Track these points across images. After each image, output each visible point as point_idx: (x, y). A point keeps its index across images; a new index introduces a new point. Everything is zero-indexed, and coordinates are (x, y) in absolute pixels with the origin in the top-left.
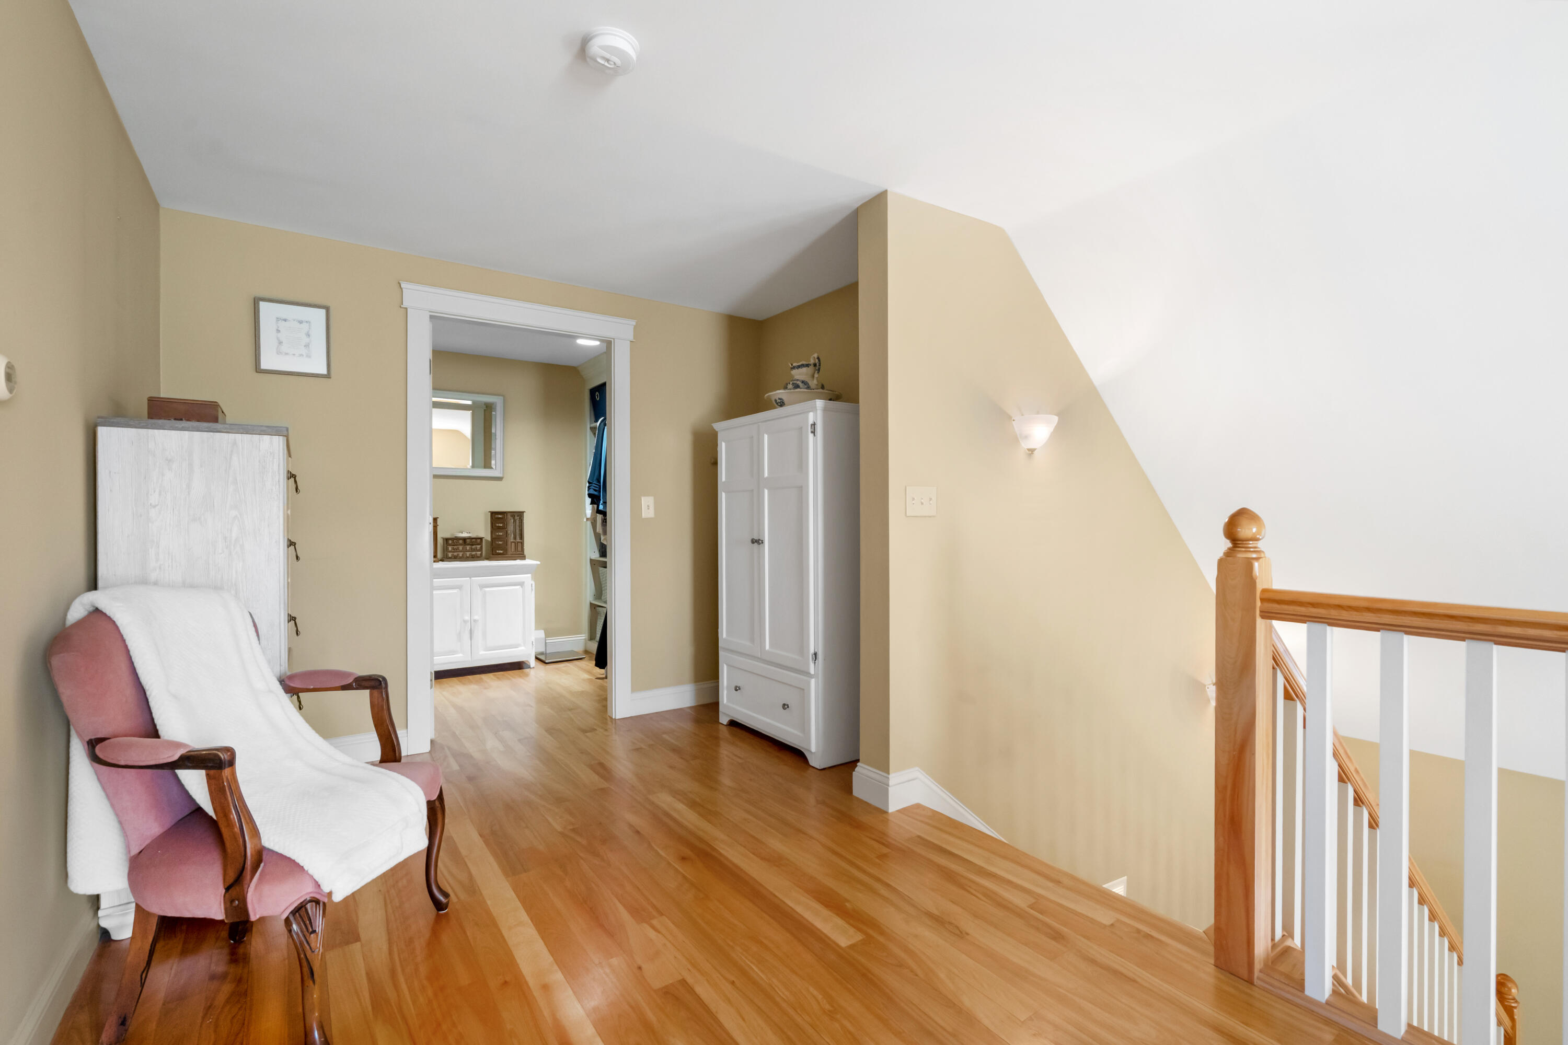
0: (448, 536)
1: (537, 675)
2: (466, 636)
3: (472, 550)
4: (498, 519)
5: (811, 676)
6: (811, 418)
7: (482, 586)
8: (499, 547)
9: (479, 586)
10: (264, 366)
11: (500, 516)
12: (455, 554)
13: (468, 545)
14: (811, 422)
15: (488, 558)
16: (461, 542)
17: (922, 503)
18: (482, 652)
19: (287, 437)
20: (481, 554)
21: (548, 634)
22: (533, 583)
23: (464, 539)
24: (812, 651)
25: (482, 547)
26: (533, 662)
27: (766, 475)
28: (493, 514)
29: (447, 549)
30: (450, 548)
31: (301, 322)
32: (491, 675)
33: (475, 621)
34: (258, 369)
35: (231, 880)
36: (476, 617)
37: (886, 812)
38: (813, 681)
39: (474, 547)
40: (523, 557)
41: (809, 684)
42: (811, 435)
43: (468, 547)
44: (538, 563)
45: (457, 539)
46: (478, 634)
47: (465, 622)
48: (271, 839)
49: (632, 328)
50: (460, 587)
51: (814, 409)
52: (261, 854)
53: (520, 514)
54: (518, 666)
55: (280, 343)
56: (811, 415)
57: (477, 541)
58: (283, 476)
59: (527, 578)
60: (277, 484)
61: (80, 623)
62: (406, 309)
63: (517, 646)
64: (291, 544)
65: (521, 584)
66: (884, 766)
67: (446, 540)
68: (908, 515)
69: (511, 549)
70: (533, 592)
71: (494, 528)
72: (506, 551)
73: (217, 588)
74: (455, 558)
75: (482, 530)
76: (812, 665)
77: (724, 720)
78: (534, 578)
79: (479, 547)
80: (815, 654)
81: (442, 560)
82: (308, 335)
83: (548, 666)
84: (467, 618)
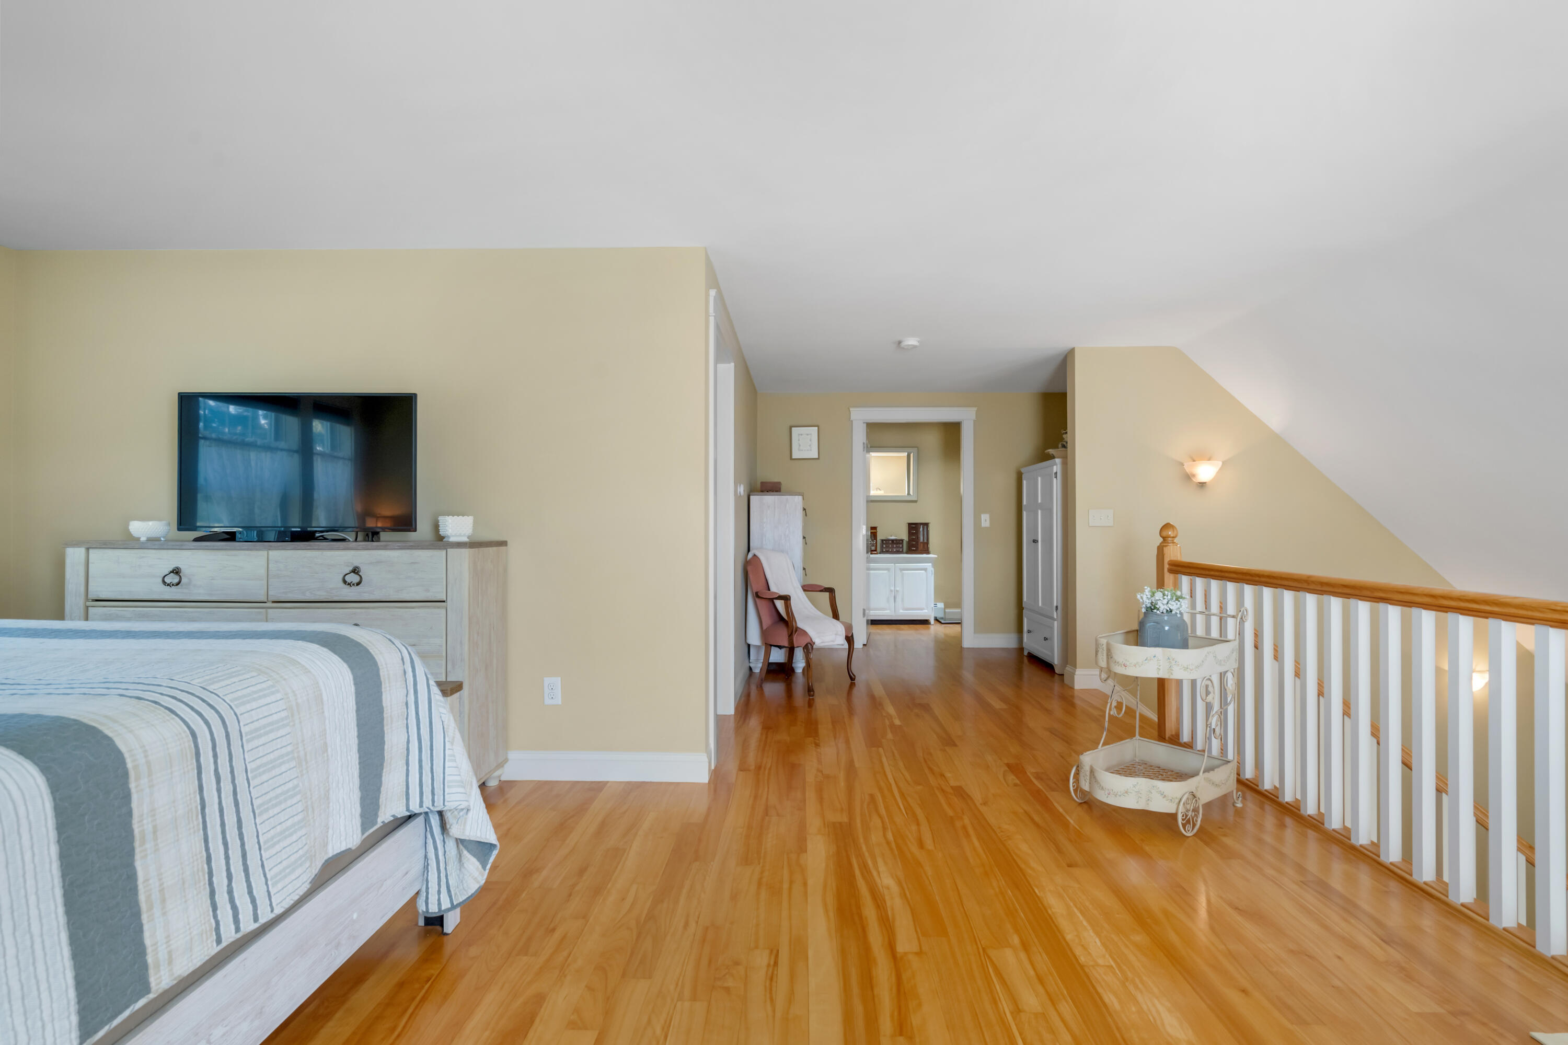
0: (884, 538)
1: (935, 629)
2: (892, 600)
3: (897, 547)
4: (913, 528)
5: (1054, 620)
6: (1055, 469)
7: (902, 570)
8: (913, 546)
9: (900, 569)
10: (794, 457)
11: (914, 526)
12: (887, 549)
13: (895, 544)
14: (1055, 471)
15: (907, 553)
16: (890, 542)
17: (1101, 519)
18: (901, 611)
19: (803, 496)
20: (903, 550)
21: (946, 606)
22: (933, 569)
23: (893, 541)
24: (1055, 604)
25: (903, 546)
26: (932, 621)
27: (1040, 501)
28: (910, 524)
29: (883, 546)
30: (884, 546)
31: (808, 435)
32: (906, 626)
33: (897, 591)
34: (791, 459)
35: (789, 634)
36: (898, 589)
37: (1074, 689)
38: (1056, 622)
39: (898, 545)
40: (927, 552)
41: (1053, 624)
42: (1055, 479)
43: (895, 546)
44: (936, 556)
45: (889, 540)
46: (899, 599)
47: (891, 591)
48: (800, 624)
49: (975, 412)
50: (888, 569)
51: (1056, 464)
52: (797, 629)
53: (926, 525)
54: (925, 622)
55: (800, 445)
56: (1055, 467)
57: (900, 542)
58: (802, 509)
59: (929, 566)
60: (800, 513)
61: (751, 559)
62: (852, 421)
63: (922, 609)
64: (804, 538)
65: (925, 570)
66: (1075, 666)
67: (882, 541)
68: (1090, 525)
69: (921, 547)
70: (933, 575)
71: (910, 534)
72: (917, 548)
73: (782, 551)
74: (887, 552)
75: (904, 535)
76: (1055, 613)
77: (1026, 653)
78: (934, 566)
79: (901, 546)
80: (1057, 607)
81: (880, 553)
82: (811, 440)
83: (943, 625)
84: (892, 588)
